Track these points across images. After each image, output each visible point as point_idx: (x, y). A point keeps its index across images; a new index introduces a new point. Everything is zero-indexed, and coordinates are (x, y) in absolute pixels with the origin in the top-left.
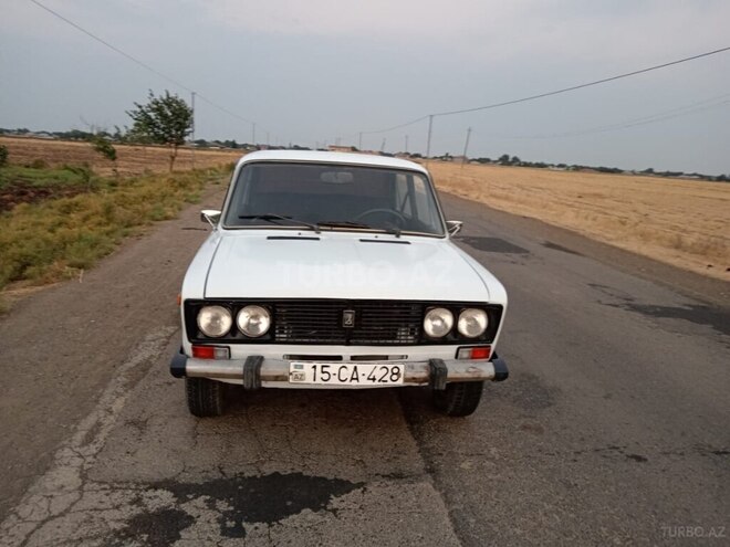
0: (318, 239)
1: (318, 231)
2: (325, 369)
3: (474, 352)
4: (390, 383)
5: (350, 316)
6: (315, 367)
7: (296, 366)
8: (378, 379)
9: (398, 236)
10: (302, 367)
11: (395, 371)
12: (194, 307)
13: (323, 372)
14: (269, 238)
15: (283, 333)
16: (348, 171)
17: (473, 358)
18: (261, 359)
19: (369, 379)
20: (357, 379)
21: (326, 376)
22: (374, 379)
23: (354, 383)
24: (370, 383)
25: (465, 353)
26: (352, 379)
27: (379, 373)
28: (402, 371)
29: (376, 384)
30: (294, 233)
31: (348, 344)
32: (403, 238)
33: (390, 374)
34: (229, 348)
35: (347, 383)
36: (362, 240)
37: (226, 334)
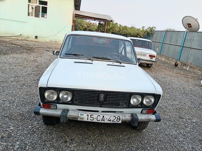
0: (92, 63)
1: (92, 60)
2: (92, 116)
3: (148, 111)
4: (116, 122)
5: (102, 97)
6: (88, 115)
7: (81, 115)
8: (112, 120)
9: (120, 63)
10: (83, 115)
11: (119, 118)
12: (43, 90)
13: (91, 117)
14: (75, 62)
15: (76, 101)
16: (104, 39)
17: (147, 113)
18: (68, 110)
19: (108, 120)
20: (104, 120)
21: (92, 119)
22: (110, 121)
23: (103, 122)
24: (109, 122)
25: (144, 111)
26: (102, 120)
27: (112, 119)
28: (121, 118)
29: (111, 122)
30: (84, 61)
31: (101, 107)
32: (122, 64)
33: (116, 119)
34: (56, 105)
35: (100, 122)
36: (108, 65)
37: (55, 100)
